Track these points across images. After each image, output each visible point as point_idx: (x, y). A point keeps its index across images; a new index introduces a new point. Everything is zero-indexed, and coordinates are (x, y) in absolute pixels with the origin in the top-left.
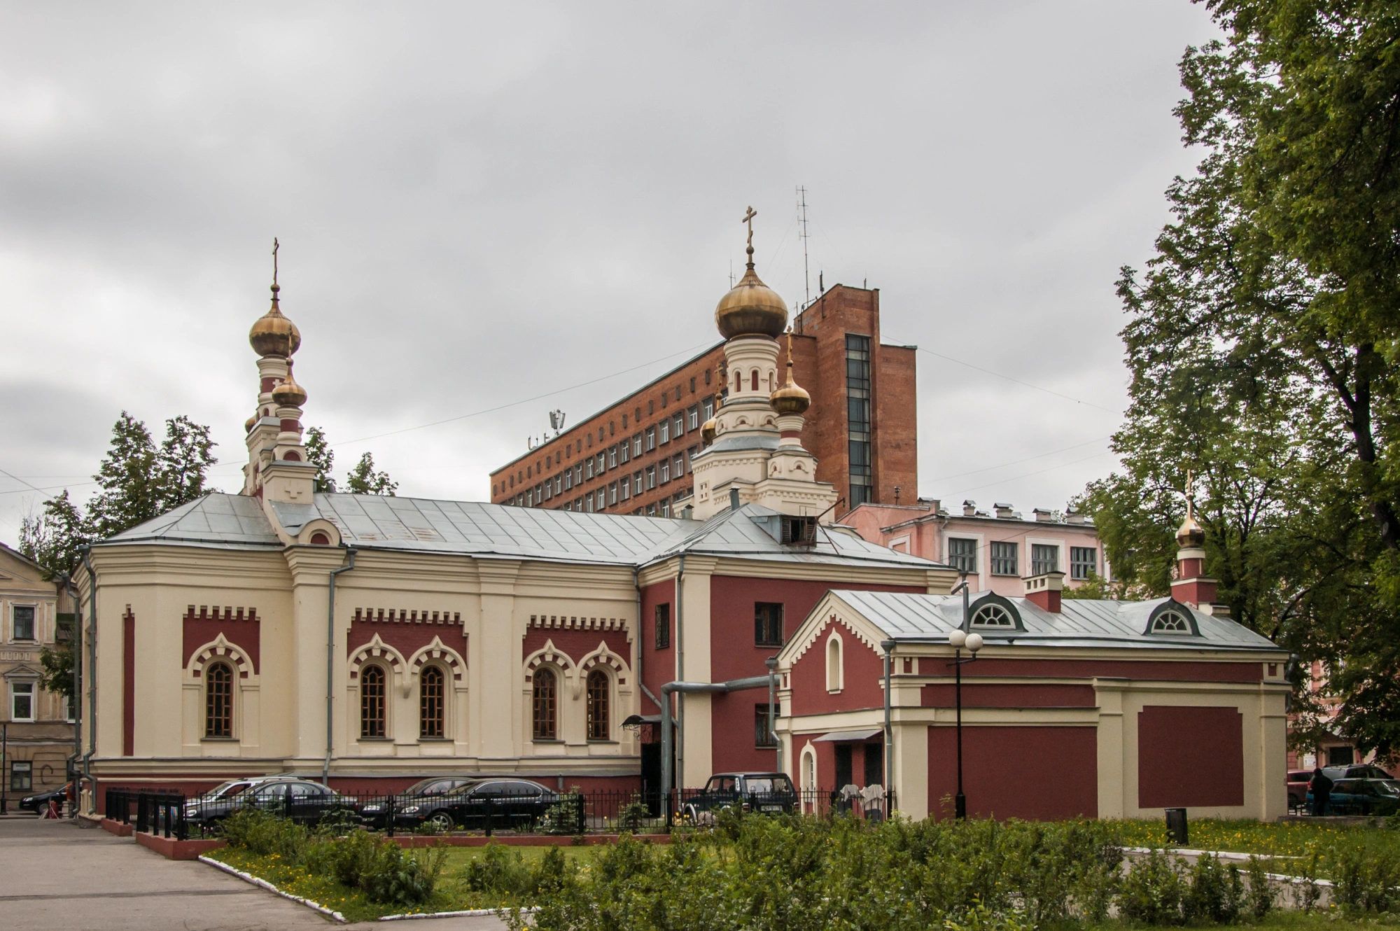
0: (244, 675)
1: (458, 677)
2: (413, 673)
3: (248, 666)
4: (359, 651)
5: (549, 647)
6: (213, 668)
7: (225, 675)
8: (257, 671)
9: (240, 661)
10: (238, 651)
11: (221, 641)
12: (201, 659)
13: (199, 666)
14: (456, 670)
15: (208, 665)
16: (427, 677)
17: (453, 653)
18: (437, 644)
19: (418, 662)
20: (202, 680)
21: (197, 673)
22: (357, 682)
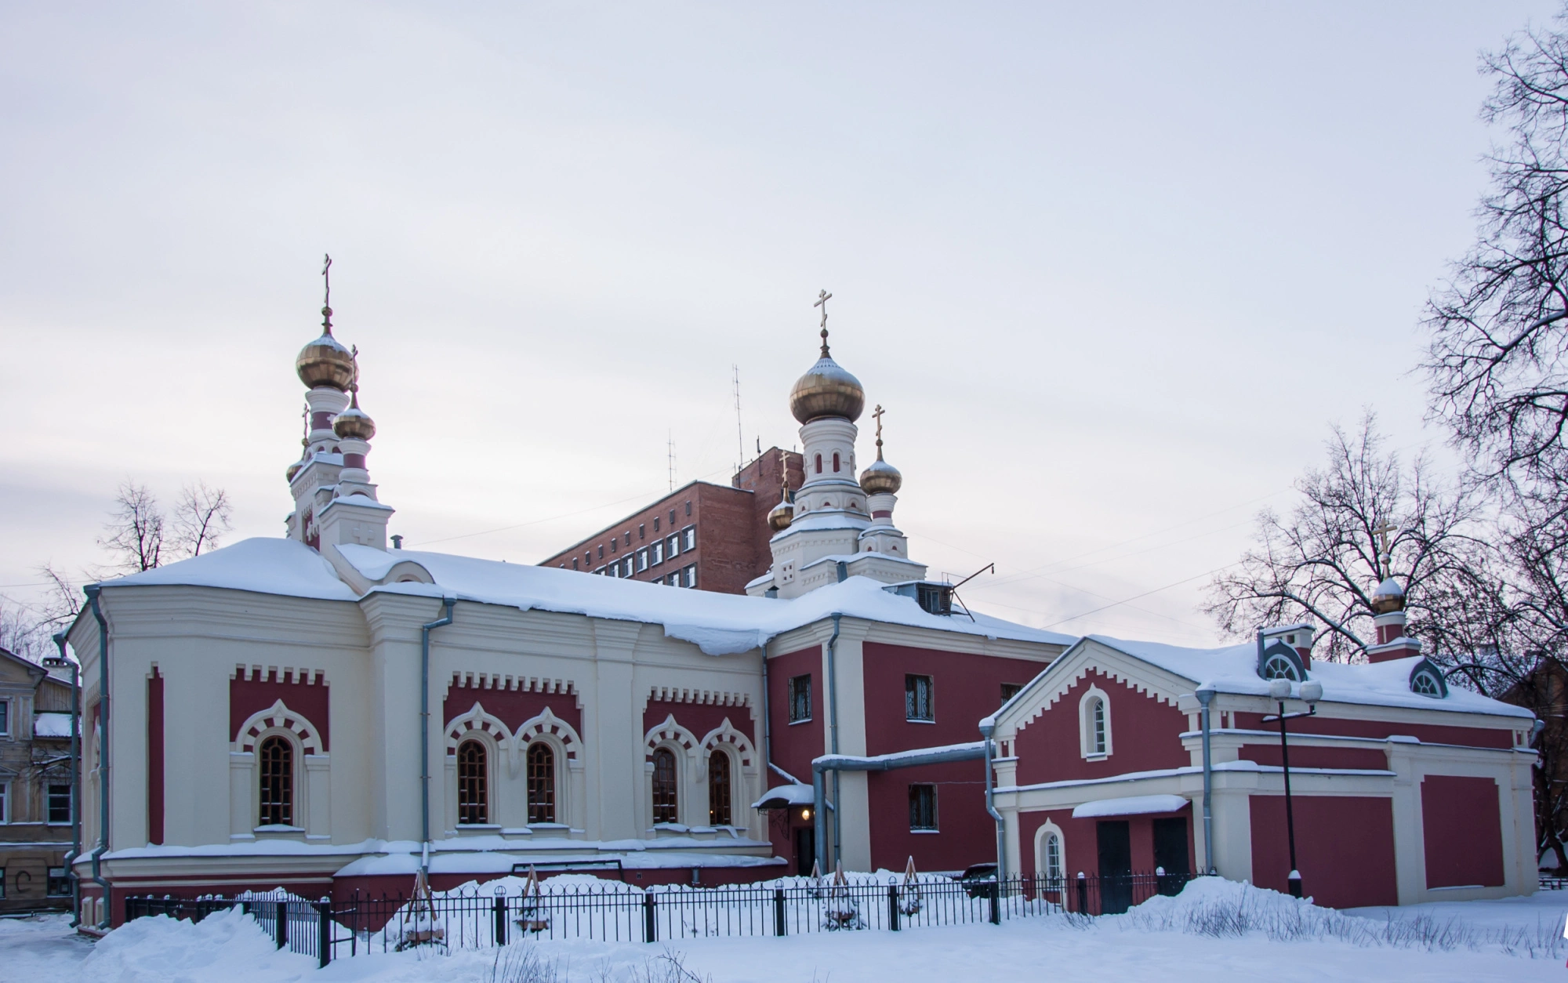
0: (310, 751)
1: (571, 755)
2: (520, 750)
3: (314, 740)
4: (458, 723)
5: (670, 724)
6: (268, 743)
7: (283, 752)
8: (326, 748)
9: (304, 735)
10: (302, 723)
11: (279, 710)
12: (253, 732)
13: (251, 740)
14: (570, 747)
15: (261, 739)
16: (535, 755)
17: (565, 728)
18: (547, 717)
19: (526, 738)
20: (254, 757)
21: (248, 748)
22: (454, 759)
